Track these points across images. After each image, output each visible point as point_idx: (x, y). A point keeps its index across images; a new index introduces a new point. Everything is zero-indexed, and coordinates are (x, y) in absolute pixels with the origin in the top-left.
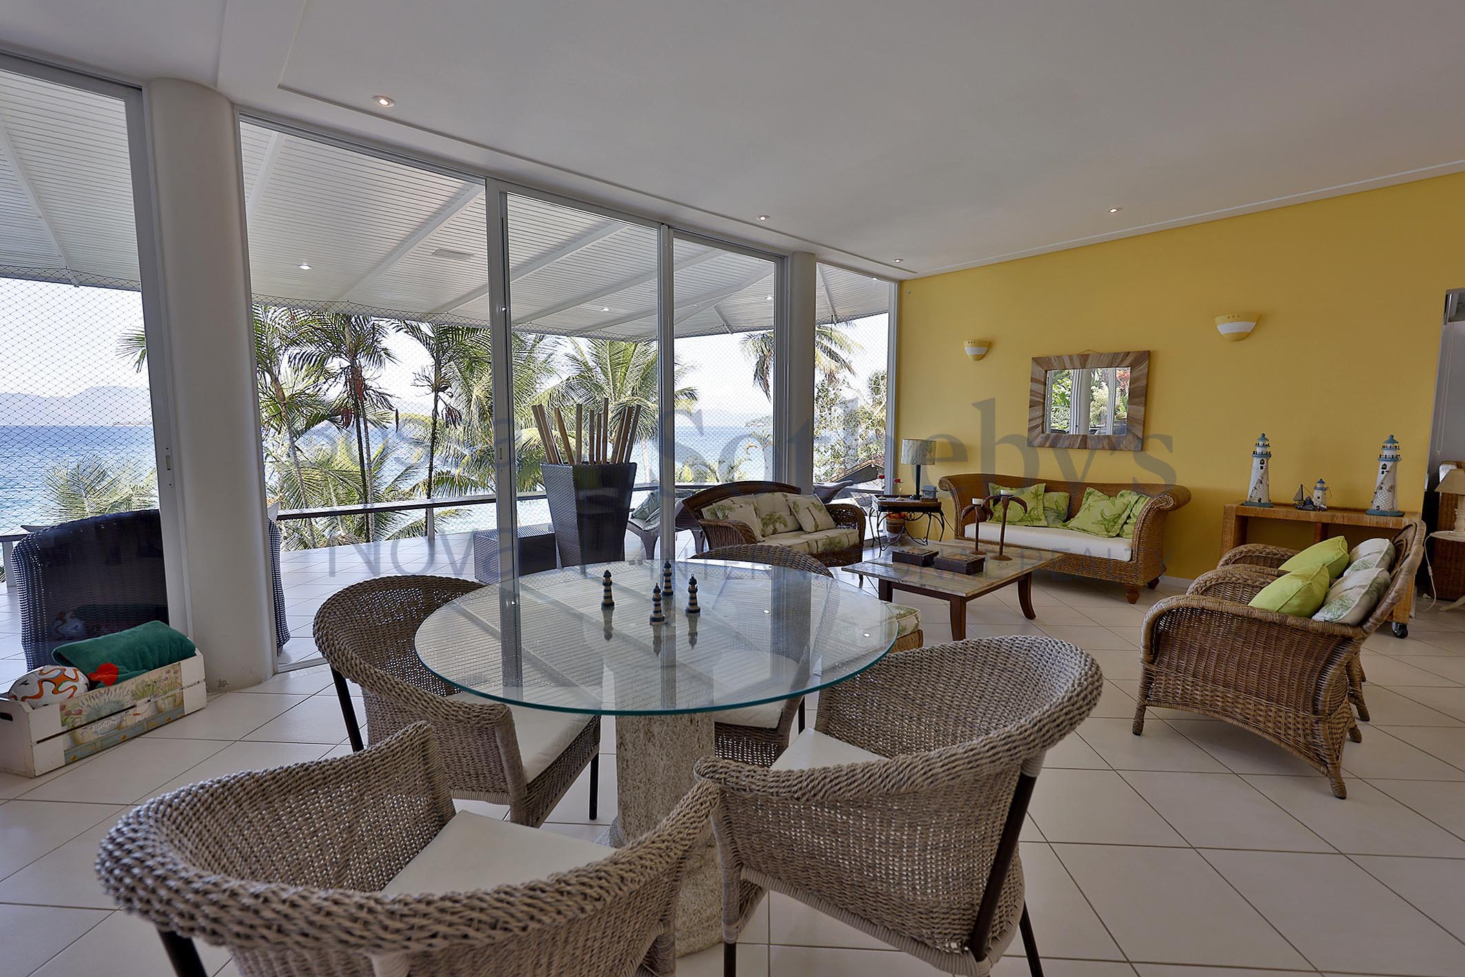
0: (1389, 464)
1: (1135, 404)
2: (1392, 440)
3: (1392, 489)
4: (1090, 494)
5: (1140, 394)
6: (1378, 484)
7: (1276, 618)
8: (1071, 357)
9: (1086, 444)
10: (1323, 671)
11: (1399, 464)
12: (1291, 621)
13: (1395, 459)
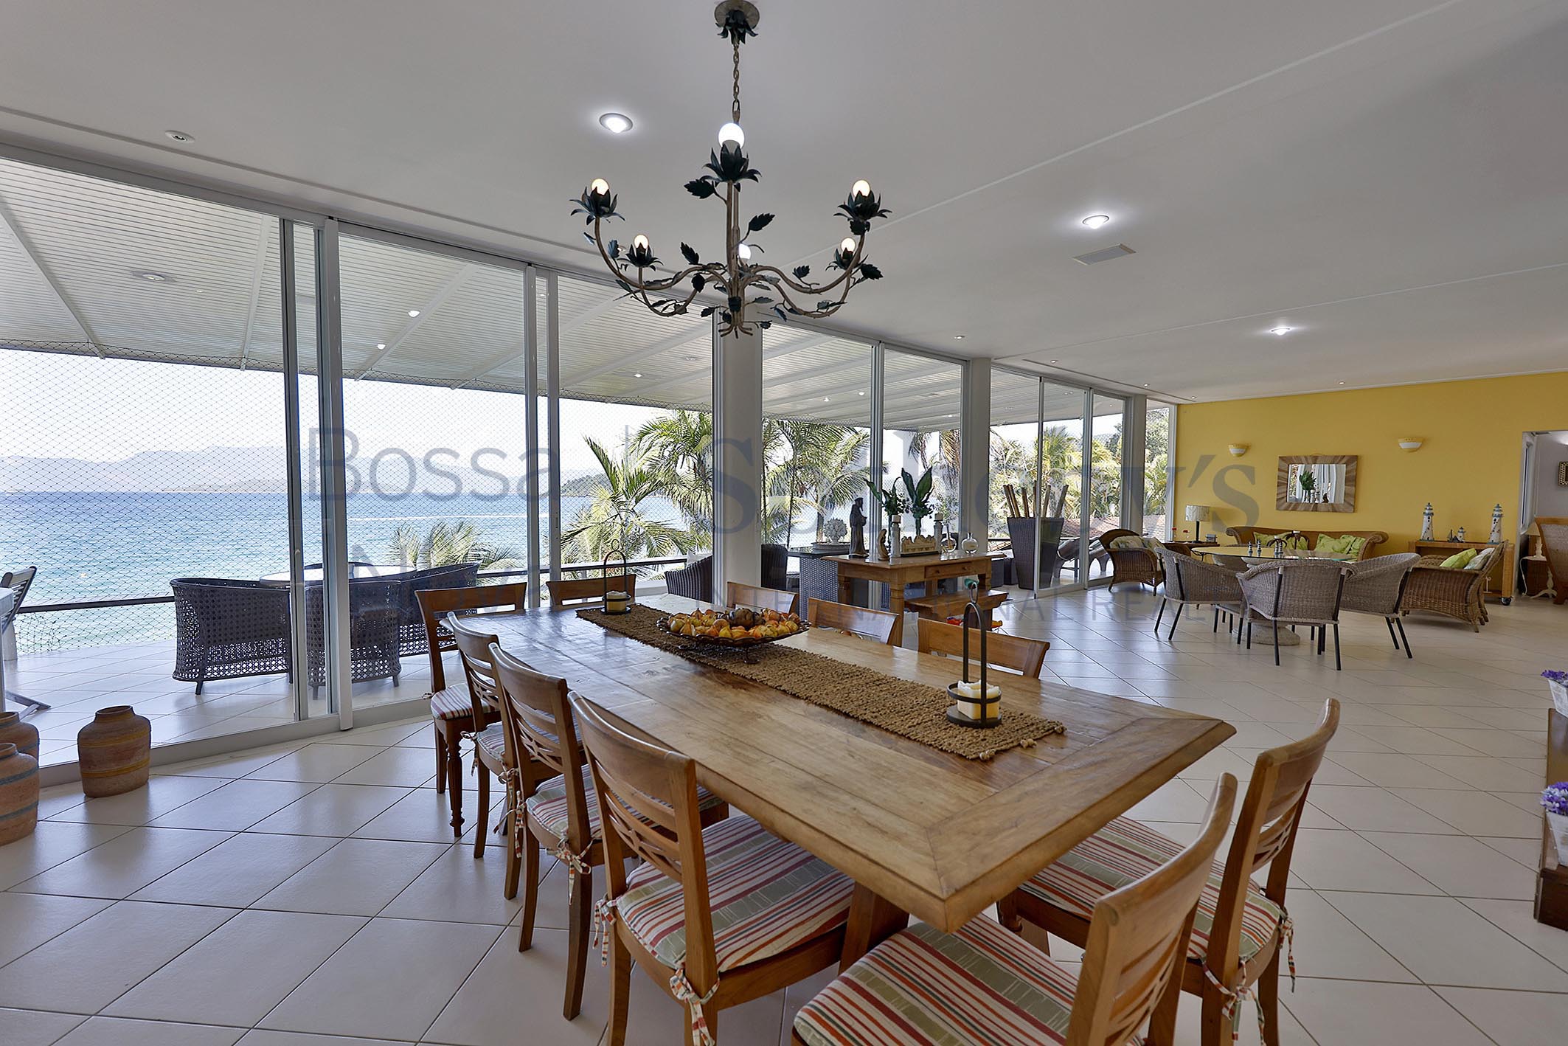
0: (1497, 519)
1: (1348, 485)
2: (1498, 506)
3: (1499, 531)
4: (1322, 537)
5: (1352, 480)
6: (1492, 529)
7: (1450, 569)
8: (1306, 457)
9: (1316, 508)
10: (1469, 588)
11: (1502, 519)
12: (1456, 570)
13: (1500, 516)
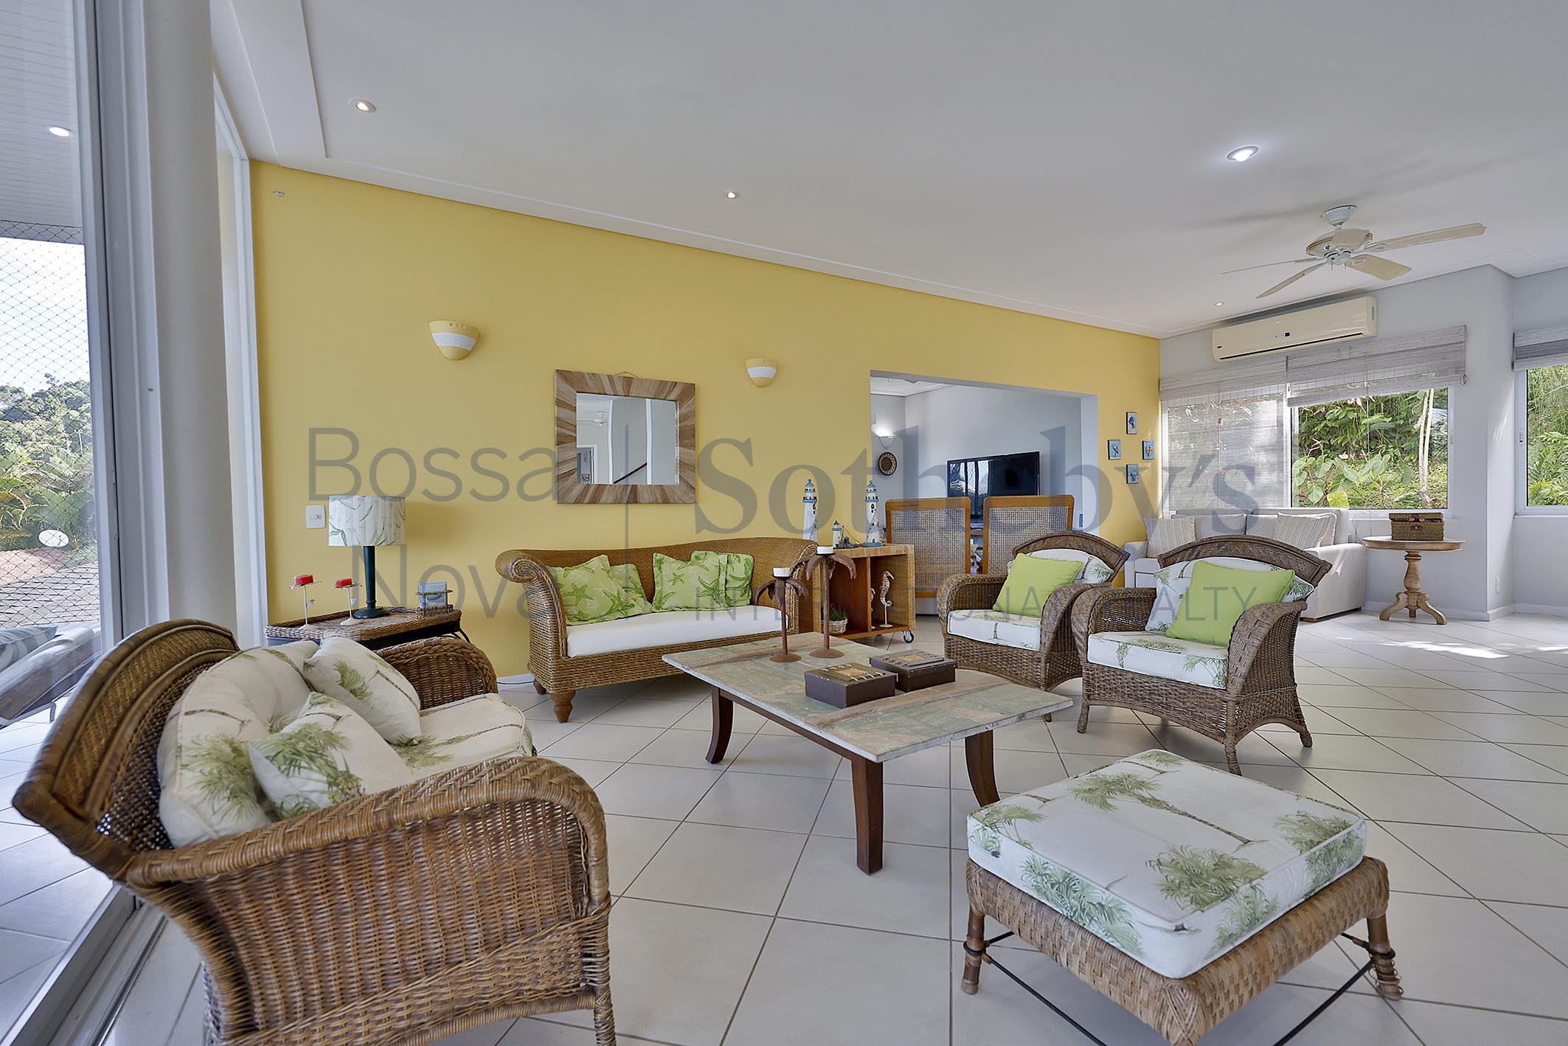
0: (875, 504)
1: (683, 447)
2: (872, 485)
3: (879, 524)
4: (661, 561)
5: (687, 435)
13: (876, 500)
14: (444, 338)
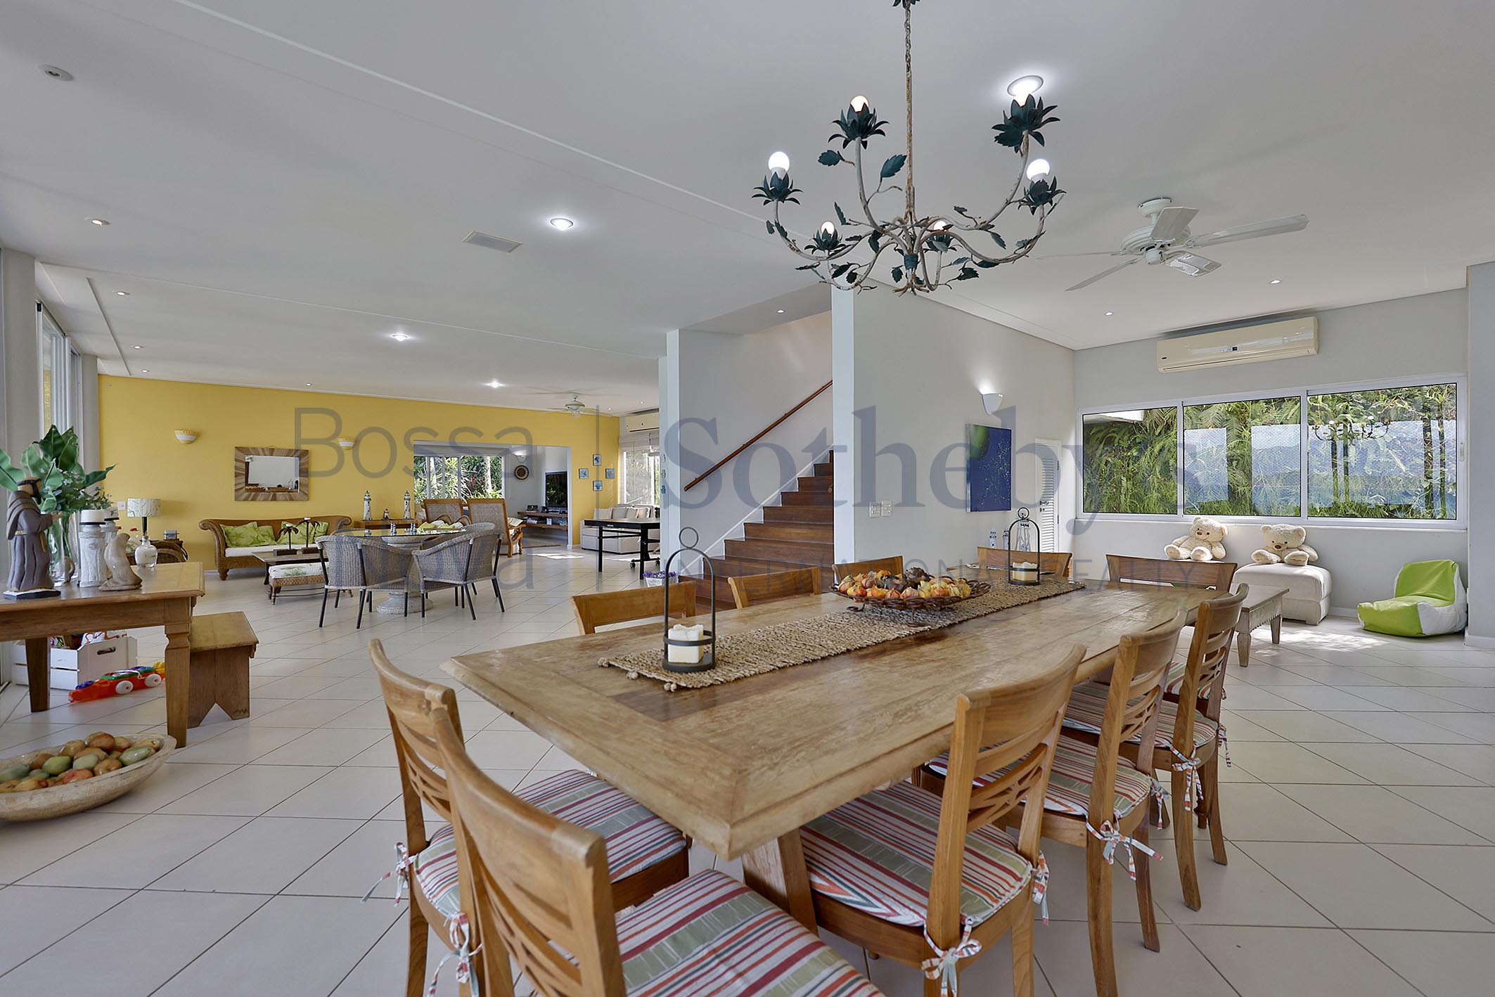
1: (301, 475)
2: (407, 493)
5: (303, 471)
6: (405, 509)
8: (263, 449)
9: (275, 497)
13: (409, 499)
14: (181, 437)
